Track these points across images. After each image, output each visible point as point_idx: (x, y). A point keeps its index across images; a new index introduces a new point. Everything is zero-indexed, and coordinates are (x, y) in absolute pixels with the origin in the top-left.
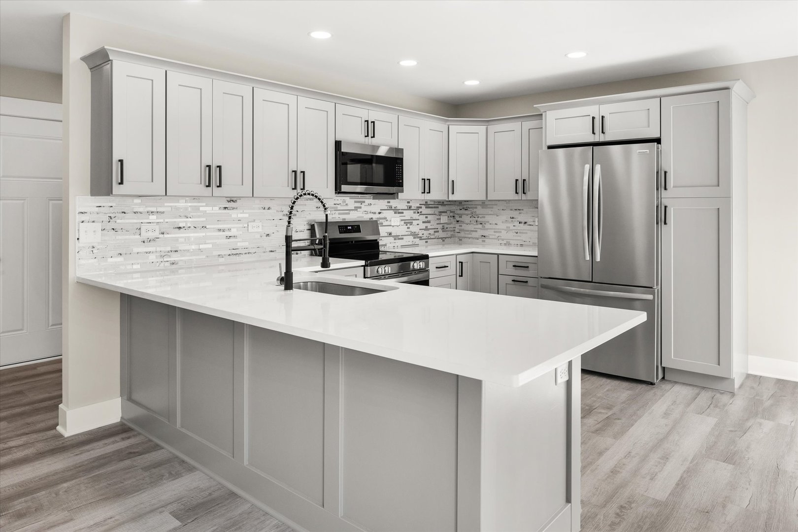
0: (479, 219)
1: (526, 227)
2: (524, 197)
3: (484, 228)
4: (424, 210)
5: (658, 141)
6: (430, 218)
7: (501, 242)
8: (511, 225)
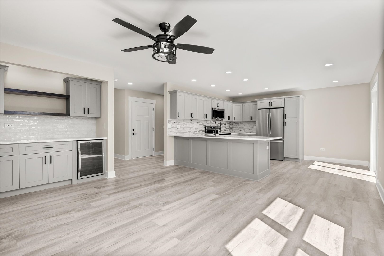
0: (239, 126)
1: (252, 128)
2: (252, 121)
3: (241, 129)
4: (227, 124)
5: (284, 108)
6: (228, 126)
7: (245, 132)
8: (248, 128)
